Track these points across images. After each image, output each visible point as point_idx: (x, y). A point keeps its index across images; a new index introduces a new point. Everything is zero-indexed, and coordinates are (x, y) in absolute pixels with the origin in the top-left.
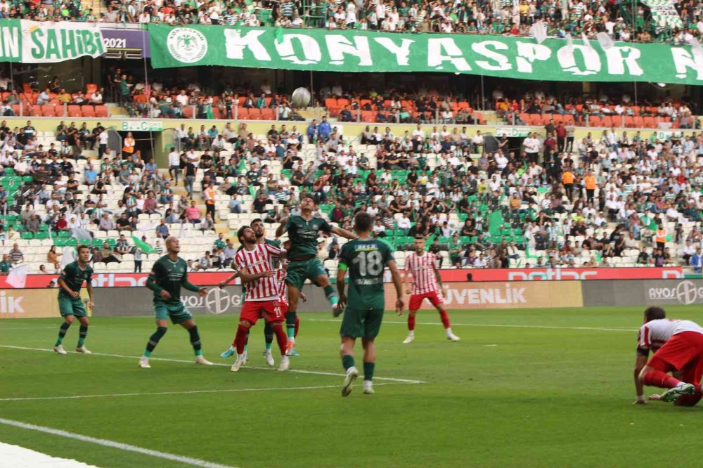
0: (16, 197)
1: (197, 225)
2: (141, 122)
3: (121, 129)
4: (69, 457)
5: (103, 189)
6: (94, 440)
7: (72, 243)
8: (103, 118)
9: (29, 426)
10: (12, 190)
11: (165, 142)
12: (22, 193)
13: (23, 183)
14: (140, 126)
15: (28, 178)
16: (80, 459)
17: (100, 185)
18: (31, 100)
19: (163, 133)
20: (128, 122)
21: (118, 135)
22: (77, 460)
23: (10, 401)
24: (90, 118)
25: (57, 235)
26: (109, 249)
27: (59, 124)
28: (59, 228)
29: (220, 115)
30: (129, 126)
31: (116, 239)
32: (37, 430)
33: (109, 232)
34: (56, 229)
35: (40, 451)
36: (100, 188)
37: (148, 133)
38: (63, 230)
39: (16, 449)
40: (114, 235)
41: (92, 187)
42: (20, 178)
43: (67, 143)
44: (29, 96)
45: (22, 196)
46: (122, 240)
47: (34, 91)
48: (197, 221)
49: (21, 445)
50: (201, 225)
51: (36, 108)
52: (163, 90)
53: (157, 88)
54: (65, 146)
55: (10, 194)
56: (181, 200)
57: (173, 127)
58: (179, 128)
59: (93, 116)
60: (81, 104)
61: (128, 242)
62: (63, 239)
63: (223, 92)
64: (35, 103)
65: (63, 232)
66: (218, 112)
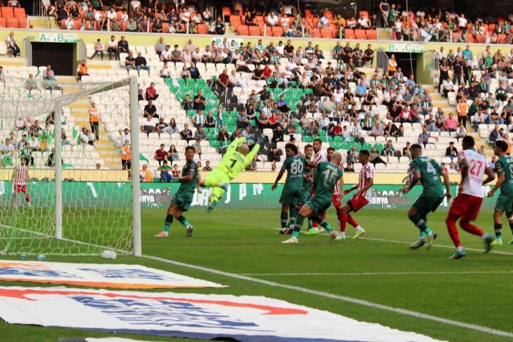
0: (298, 106)
1: (453, 134)
2: (406, 44)
3: (389, 51)
4: (374, 321)
5: (372, 101)
6: (391, 309)
7: (346, 146)
8: (373, 40)
9: (332, 296)
10: (294, 101)
11: (426, 62)
12: (304, 103)
13: (304, 95)
14: (405, 48)
15: (309, 91)
16: (384, 324)
17: (370, 98)
18: (312, 24)
19: (424, 54)
20: (395, 44)
21: (386, 54)
22: (381, 324)
23: (311, 276)
24: (362, 40)
25: (333, 139)
26: (377, 152)
27: (336, 45)
28: (335, 133)
29: (473, 39)
30: (395, 47)
31: (383, 144)
32: (340, 300)
33: (377, 138)
34: (332, 134)
35: (348, 317)
36: (371, 100)
37: (408, 54)
38: (338, 135)
39: (326, 313)
40: (381, 140)
41: (363, 99)
42: (301, 90)
43: (342, 61)
44: (310, 20)
45: (303, 106)
46: (388, 145)
47: (314, 16)
48: (453, 130)
49: (330, 311)
50: (457, 133)
51: (316, 30)
52: (426, 17)
53: (421, 14)
54: (341, 64)
55: (293, 103)
56: (439, 112)
57: (432, 49)
58: (438, 50)
59: (364, 38)
60: (354, 29)
61: (393, 146)
62: (338, 143)
63: (476, 20)
64: (315, 26)
65: (338, 137)
66: (472, 36)
